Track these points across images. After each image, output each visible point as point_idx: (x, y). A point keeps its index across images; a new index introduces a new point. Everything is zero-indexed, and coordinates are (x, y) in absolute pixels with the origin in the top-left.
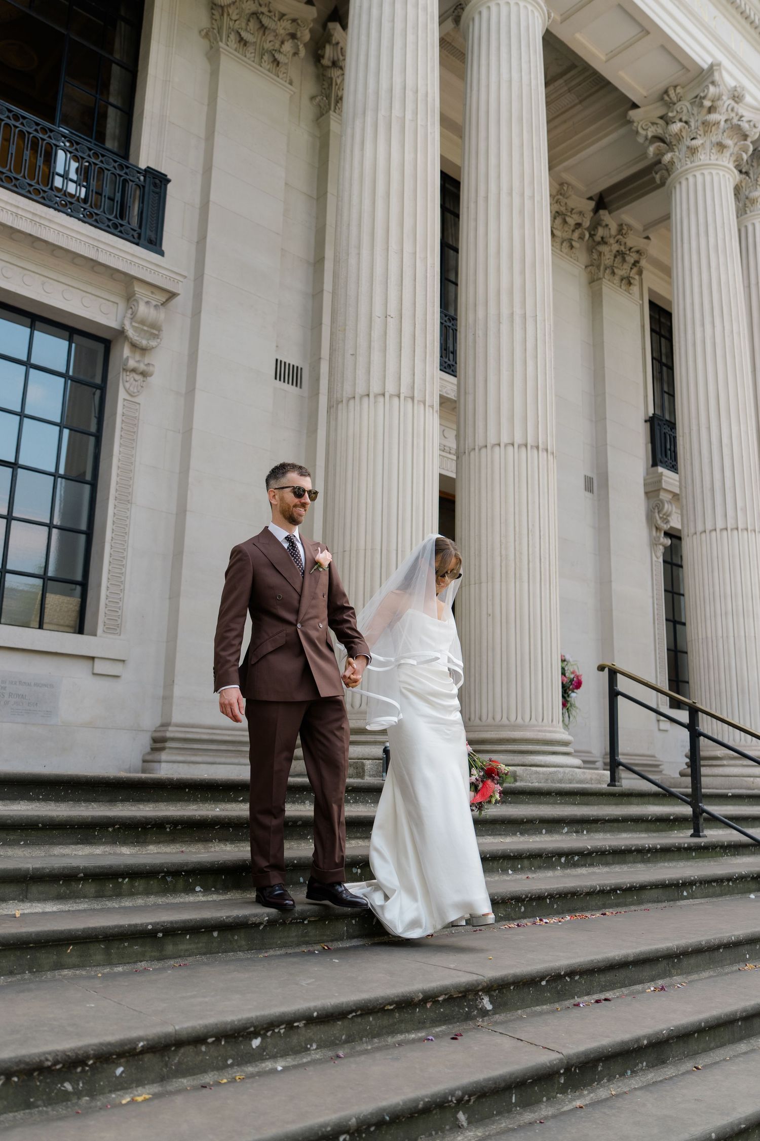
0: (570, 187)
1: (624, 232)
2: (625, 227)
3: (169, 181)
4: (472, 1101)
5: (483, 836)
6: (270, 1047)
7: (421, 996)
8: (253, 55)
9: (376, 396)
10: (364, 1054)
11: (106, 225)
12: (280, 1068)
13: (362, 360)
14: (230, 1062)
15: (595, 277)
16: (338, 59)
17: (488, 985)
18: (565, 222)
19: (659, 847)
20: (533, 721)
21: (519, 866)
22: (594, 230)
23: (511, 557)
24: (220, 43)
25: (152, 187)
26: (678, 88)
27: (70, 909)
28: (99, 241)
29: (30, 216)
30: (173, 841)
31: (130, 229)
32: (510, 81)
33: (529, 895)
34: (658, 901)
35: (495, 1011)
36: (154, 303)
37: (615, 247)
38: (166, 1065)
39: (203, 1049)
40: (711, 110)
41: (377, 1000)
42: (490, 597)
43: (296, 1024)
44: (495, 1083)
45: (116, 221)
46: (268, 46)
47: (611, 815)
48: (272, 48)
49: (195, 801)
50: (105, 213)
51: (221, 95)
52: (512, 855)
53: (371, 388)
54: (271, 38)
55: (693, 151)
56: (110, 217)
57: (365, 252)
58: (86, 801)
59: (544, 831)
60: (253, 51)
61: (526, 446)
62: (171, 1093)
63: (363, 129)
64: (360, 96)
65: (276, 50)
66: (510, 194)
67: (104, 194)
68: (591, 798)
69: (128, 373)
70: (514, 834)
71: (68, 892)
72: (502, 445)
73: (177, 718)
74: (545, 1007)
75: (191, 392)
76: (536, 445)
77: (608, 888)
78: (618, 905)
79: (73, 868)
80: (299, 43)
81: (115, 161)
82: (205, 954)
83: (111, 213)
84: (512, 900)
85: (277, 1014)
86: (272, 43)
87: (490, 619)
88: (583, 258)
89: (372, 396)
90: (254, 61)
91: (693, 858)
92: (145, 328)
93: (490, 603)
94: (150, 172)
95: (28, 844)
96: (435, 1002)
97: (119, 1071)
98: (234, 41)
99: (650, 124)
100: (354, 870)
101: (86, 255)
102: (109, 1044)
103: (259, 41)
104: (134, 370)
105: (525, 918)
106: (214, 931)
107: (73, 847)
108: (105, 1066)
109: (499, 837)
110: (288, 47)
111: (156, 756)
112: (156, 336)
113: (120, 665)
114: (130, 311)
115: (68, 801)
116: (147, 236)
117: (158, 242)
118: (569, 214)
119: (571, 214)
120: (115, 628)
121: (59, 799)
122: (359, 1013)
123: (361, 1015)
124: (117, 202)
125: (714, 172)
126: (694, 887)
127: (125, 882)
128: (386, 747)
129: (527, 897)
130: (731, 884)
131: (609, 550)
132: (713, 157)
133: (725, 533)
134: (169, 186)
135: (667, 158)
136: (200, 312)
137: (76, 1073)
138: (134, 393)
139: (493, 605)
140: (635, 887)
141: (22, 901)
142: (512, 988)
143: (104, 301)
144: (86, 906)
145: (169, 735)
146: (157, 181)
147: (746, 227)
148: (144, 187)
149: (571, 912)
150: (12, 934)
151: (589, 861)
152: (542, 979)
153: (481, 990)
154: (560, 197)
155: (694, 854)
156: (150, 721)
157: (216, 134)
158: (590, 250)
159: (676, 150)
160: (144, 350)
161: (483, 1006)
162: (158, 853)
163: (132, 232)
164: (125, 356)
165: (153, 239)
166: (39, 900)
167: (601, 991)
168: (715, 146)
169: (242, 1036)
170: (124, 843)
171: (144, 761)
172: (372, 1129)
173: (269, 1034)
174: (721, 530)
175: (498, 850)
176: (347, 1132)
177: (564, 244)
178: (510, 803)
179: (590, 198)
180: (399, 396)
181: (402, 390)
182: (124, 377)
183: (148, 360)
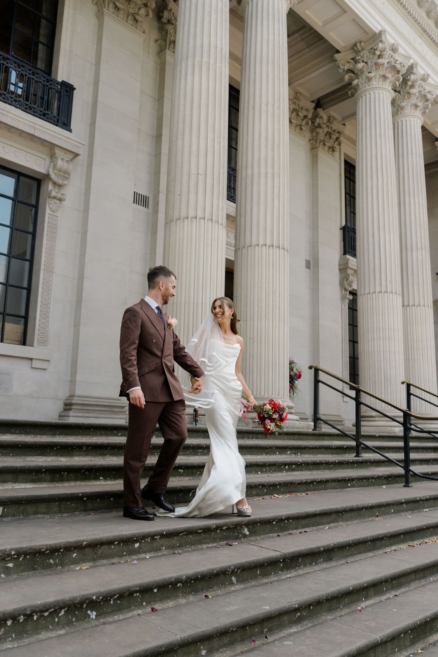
0: (301, 95)
1: (331, 121)
2: (332, 118)
3: (75, 89)
4: (239, 572)
5: (246, 455)
6: (143, 547)
7: (215, 526)
8: (123, 16)
9: (192, 218)
10: (187, 552)
11: (39, 114)
12: (148, 557)
13: (184, 198)
14: (125, 553)
15: (314, 147)
16: (171, 19)
17: (247, 523)
18: (298, 115)
19: (337, 461)
20: (273, 396)
21: (264, 470)
22: (314, 120)
23: (264, 307)
24: (104, 9)
25: (65, 93)
26: (362, 43)
27: (39, 487)
28: (35, 124)
30: (87, 455)
31: (52, 117)
32: (268, 40)
33: (269, 484)
34: (335, 488)
35: (250, 535)
36: (66, 159)
37: (326, 130)
38: (96, 554)
39: (113, 547)
40: (380, 57)
41: (194, 527)
42: (252, 329)
43: (155, 537)
44: (250, 564)
45: (45, 112)
46: (131, 11)
47: (313, 445)
48: (133, 12)
49: (96, 435)
50: (38, 107)
51: (104, 39)
52: (260, 464)
53: (189, 214)
54: (133, 6)
55: (369, 79)
56: (41, 110)
57: (187, 138)
58: (40, 434)
59: (277, 453)
60: (123, 14)
61: (273, 246)
62: (98, 566)
63: (187, 68)
64: (185, 49)
65: (136, 14)
66: (267, 105)
67: (38, 96)
68: (303, 437)
69: (51, 199)
70: (262, 454)
71: (37, 478)
72: (260, 245)
73: (78, 392)
74: (275, 534)
75: (86, 210)
76: (278, 246)
77: (309, 481)
78: (314, 490)
79: (40, 466)
80: (149, 10)
81: (44, 77)
82: (107, 509)
83: (42, 108)
84: (260, 486)
85: (147, 532)
86: (133, 9)
87: (252, 340)
88: (308, 135)
89: (189, 218)
90: (123, 20)
91: (355, 468)
92: (61, 174)
93: (252, 332)
94: (64, 84)
95: (14, 455)
96: (222, 530)
97: (75, 555)
98: (112, 8)
99: (346, 62)
100: (180, 470)
101: (28, 132)
102: (70, 542)
103: (126, 8)
104: (55, 198)
105: (267, 495)
106: (112, 497)
107: (36, 457)
108: (68, 553)
109: (254, 455)
110: (143, 11)
111: (67, 413)
112: (67, 179)
113: (47, 363)
114: (52, 164)
115: (31, 434)
116: (62, 121)
117: (68, 125)
118: (300, 110)
119: (302, 110)
120: (44, 342)
121: (27, 433)
122: (185, 533)
123: (186, 534)
124: (45, 101)
125: (381, 92)
126: (354, 482)
127: (65, 474)
128: (195, 409)
129: (267, 484)
130: (373, 480)
131: (318, 302)
132: (380, 83)
133: (380, 294)
134: (75, 92)
135: (355, 82)
136: (92, 165)
137: (55, 555)
138: (55, 210)
139: (253, 333)
140: (323, 481)
141: (15, 482)
142: (259, 524)
143: (38, 158)
144: (46, 485)
145: (74, 402)
146: (68, 89)
147: (398, 122)
148: (60, 92)
149: (290, 493)
150: (15, 496)
151: (300, 468)
152: (274, 520)
153: (244, 525)
154: (295, 100)
155: (355, 466)
156: (63, 394)
157: (102, 61)
158: (312, 131)
159: (360, 78)
160: (60, 186)
161: (245, 533)
162: (79, 461)
163: (54, 118)
164: (50, 189)
165: (66, 122)
166: (23, 482)
167: (303, 528)
168: (382, 77)
169: (130, 542)
170: (62, 456)
171: (60, 416)
172: (193, 582)
173: (143, 541)
174: (378, 293)
175: (254, 462)
176: (181, 582)
177: (297, 128)
178: (260, 438)
179: (313, 102)
180: (204, 219)
181: (206, 216)
182: (48, 201)
183: (62, 192)
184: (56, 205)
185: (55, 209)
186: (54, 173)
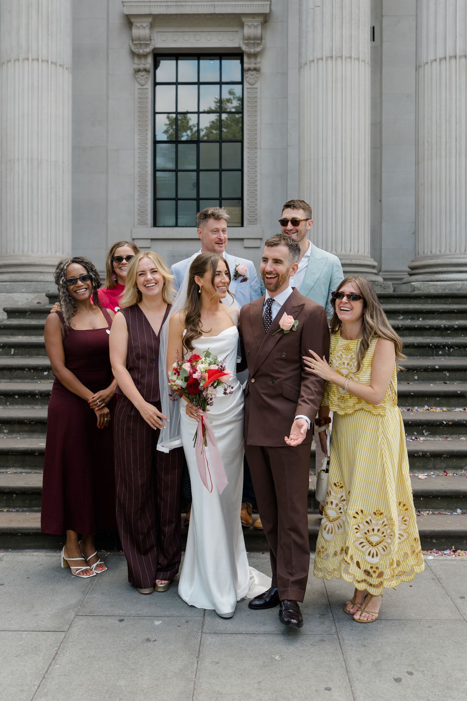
36: (256, 24)
69: (248, 72)
92: (252, 42)
104: (250, 69)
112: (260, 44)
113: (259, 241)
114: (242, 34)
120: (254, 221)
136: (288, 17)
138: (252, 83)
143: (230, 33)
180: (322, 59)
181: (324, 54)
182: (245, 75)
183: (258, 60)
184: (253, 77)
185: (253, 81)
186: (245, 44)
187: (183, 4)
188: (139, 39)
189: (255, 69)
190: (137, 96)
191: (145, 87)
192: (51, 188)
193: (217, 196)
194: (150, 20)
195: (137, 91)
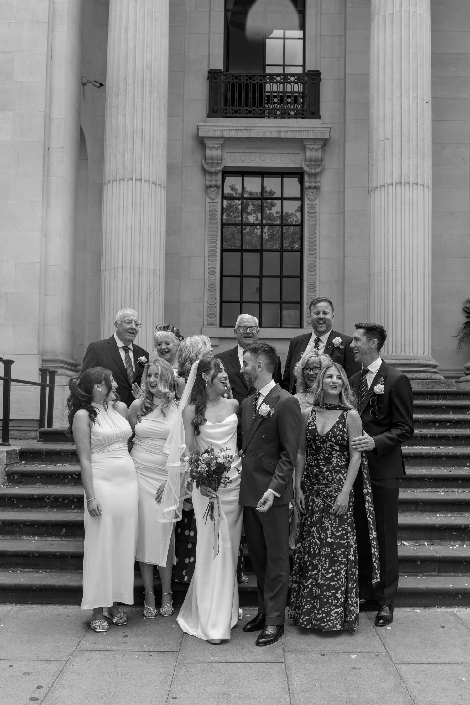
9: (381, 187)
13: (375, 168)
25: (312, 81)
28: (280, 126)
29: (244, 128)
31: (301, 111)
36: (316, 148)
51: (348, 5)
53: (379, 183)
57: (376, 104)
69: (307, 190)
92: (313, 163)
94: (309, 74)
104: (310, 188)
112: (320, 166)
114: (304, 156)
116: (310, 111)
117: (317, 112)
136: (345, 142)
148: (307, 83)
160: (315, 175)
164: (305, 181)
180: (392, 184)
181: (394, 181)
182: (306, 192)
183: (318, 180)
184: (313, 194)
185: (313, 198)
186: (306, 165)
187: (252, 128)
188: (212, 159)
189: (315, 188)
190: (207, 210)
191: (215, 201)
192: (150, 293)
193: (278, 300)
194: (221, 142)
195: (207, 205)
